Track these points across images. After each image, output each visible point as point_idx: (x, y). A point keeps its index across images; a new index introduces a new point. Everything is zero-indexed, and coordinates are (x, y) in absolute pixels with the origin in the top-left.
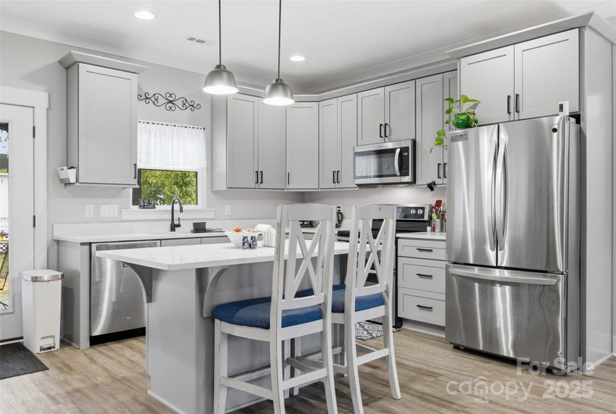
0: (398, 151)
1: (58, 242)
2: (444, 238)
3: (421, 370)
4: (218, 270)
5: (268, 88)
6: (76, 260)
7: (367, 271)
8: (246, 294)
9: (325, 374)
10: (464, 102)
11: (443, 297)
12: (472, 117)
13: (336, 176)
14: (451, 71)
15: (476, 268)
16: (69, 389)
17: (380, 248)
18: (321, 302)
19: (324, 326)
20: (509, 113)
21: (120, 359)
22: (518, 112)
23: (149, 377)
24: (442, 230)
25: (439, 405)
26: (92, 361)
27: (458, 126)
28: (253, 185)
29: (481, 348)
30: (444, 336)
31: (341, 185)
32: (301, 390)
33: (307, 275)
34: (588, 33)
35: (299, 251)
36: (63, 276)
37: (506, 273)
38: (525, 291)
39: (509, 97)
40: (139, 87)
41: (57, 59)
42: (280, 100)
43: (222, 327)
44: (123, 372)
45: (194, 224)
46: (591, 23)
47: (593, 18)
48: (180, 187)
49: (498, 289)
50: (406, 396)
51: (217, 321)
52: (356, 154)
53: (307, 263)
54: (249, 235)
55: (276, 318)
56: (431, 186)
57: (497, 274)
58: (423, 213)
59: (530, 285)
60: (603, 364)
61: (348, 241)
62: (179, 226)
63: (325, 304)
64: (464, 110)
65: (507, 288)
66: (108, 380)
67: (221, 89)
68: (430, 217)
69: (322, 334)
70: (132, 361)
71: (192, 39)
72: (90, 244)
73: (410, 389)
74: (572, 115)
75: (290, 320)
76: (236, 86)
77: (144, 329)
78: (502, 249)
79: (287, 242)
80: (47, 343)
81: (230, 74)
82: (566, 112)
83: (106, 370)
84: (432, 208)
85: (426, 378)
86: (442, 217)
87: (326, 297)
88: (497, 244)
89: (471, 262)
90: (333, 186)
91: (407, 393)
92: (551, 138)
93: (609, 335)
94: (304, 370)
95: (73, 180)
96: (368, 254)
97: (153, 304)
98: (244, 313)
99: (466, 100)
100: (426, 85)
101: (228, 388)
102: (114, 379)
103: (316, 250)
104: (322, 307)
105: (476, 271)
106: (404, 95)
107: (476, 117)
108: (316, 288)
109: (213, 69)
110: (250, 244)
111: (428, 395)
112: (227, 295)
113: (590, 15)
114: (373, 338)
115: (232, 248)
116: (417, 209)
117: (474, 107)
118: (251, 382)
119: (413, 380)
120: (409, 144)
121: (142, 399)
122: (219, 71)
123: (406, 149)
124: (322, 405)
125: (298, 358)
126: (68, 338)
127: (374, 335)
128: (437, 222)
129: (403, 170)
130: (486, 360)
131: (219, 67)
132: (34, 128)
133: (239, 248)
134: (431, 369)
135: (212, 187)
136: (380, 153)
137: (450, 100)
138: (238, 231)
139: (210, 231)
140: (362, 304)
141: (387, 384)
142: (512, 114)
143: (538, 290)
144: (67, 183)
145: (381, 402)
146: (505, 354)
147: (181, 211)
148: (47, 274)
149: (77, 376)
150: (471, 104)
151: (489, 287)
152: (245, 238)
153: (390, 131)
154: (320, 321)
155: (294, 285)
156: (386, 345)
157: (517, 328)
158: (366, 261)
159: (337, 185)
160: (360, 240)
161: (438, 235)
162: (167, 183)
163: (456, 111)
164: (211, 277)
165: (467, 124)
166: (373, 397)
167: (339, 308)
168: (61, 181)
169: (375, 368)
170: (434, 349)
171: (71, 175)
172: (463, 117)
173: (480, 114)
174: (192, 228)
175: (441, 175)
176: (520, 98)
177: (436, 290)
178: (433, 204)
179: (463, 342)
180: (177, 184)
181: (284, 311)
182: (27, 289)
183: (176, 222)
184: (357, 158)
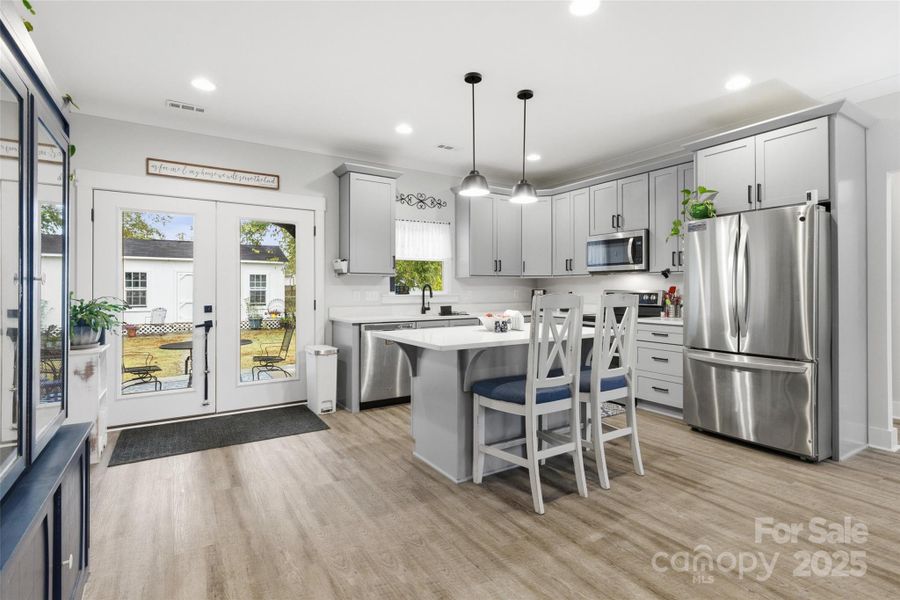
0: (631, 240)
1: (333, 322)
2: (682, 323)
3: (661, 449)
4: (476, 353)
5: (514, 188)
6: (348, 338)
7: (611, 354)
8: (499, 373)
9: (573, 447)
10: (702, 193)
11: (681, 381)
12: (710, 207)
13: (569, 265)
14: (685, 163)
15: (712, 354)
16: (349, 446)
17: (623, 333)
18: (570, 382)
19: (573, 404)
20: (750, 202)
21: (386, 423)
22: (759, 200)
23: (414, 441)
24: (677, 314)
25: (684, 484)
26: (364, 424)
27: (695, 216)
28: (492, 273)
29: (718, 430)
30: (682, 418)
31: (574, 272)
32: (547, 460)
33: (557, 358)
34: (838, 121)
35: (551, 335)
36: (338, 351)
37: (746, 360)
38: (767, 379)
39: (750, 187)
40: (397, 190)
41: (332, 170)
42: (525, 199)
43: (480, 401)
44: (391, 435)
45: (442, 308)
46: (842, 110)
47: (844, 105)
48: (419, 273)
49: (737, 375)
50: (648, 472)
51: (476, 396)
52: (589, 244)
53: (557, 347)
54: (501, 320)
55: (531, 396)
56: (666, 274)
57: (736, 359)
58: (657, 300)
59: (772, 372)
60: (858, 455)
61: (593, 326)
62: (428, 309)
63: (573, 384)
64: (701, 200)
65: (747, 374)
66: (379, 441)
67: (474, 192)
68: (664, 303)
69: (571, 411)
70: (395, 426)
71: (441, 146)
72: (360, 325)
73: (652, 466)
74: (821, 204)
75: (544, 397)
76: (487, 188)
77: (409, 397)
78: (744, 336)
79: (541, 326)
80: (327, 406)
81: (482, 178)
82: (815, 200)
83: (376, 432)
84: (665, 293)
85: (667, 457)
86: (677, 302)
87: (574, 378)
88: (738, 331)
89: (707, 347)
90: (566, 273)
91: (650, 470)
92: (796, 227)
93: (864, 426)
94: (552, 443)
95: (345, 271)
96: (612, 338)
97: (418, 378)
98: (501, 389)
99: (704, 190)
100: (660, 177)
101: (486, 454)
102: (384, 440)
103: (566, 334)
104: (571, 386)
105: (712, 356)
106: (637, 187)
107: (715, 208)
108: (566, 369)
109: (468, 174)
110: (501, 327)
111: (672, 474)
112: (483, 373)
113: (841, 103)
114: (609, 416)
115: (484, 331)
116: (650, 295)
117: (712, 197)
118: (504, 450)
119: (653, 458)
120: (643, 234)
121: (410, 459)
122: (473, 176)
123: (639, 239)
124: (570, 476)
125: (545, 431)
126: (342, 403)
127: (610, 413)
128: (672, 308)
129: (637, 259)
130: (727, 443)
131: (473, 172)
132: (315, 228)
133: (490, 331)
134: (672, 449)
135: (456, 274)
136: (608, 243)
137: (687, 192)
138: (489, 316)
139: (455, 314)
140: (607, 385)
141: (629, 460)
142: (753, 204)
143: (781, 377)
144: (340, 273)
145: (625, 477)
146: (745, 438)
147: (431, 296)
148: (323, 349)
149: (354, 436)
150: (709, 194)
151: (727, 371)
152: (497, 323)
153: (623, 220)
154: (568, 400)
155: (547, 365)
156: (629, 424)
157: (758, 412)
158: (611, 345)
159: (570, 272)
160: (605, 324)
161: (672, 321)
162: (408, 269)
163: (693, 201)
164: (471, 358)
165: (705, 214)
166: (615, 471)
167: (585, 388)
168: (336, 271)
169: (616, 444)
170: (672, 430)
171: (343, 266)
172: (701, 208)
173: (718, 204)
174: (439, 310)
175: (676, 262)
176: (762, 187)
177: (673, 373)
178: (667, 290)
179: (699, 424)
180: (417, 270)
181: (538, 389)
182: (311, 361)
183: (426, 306)
184: (590, 247)
